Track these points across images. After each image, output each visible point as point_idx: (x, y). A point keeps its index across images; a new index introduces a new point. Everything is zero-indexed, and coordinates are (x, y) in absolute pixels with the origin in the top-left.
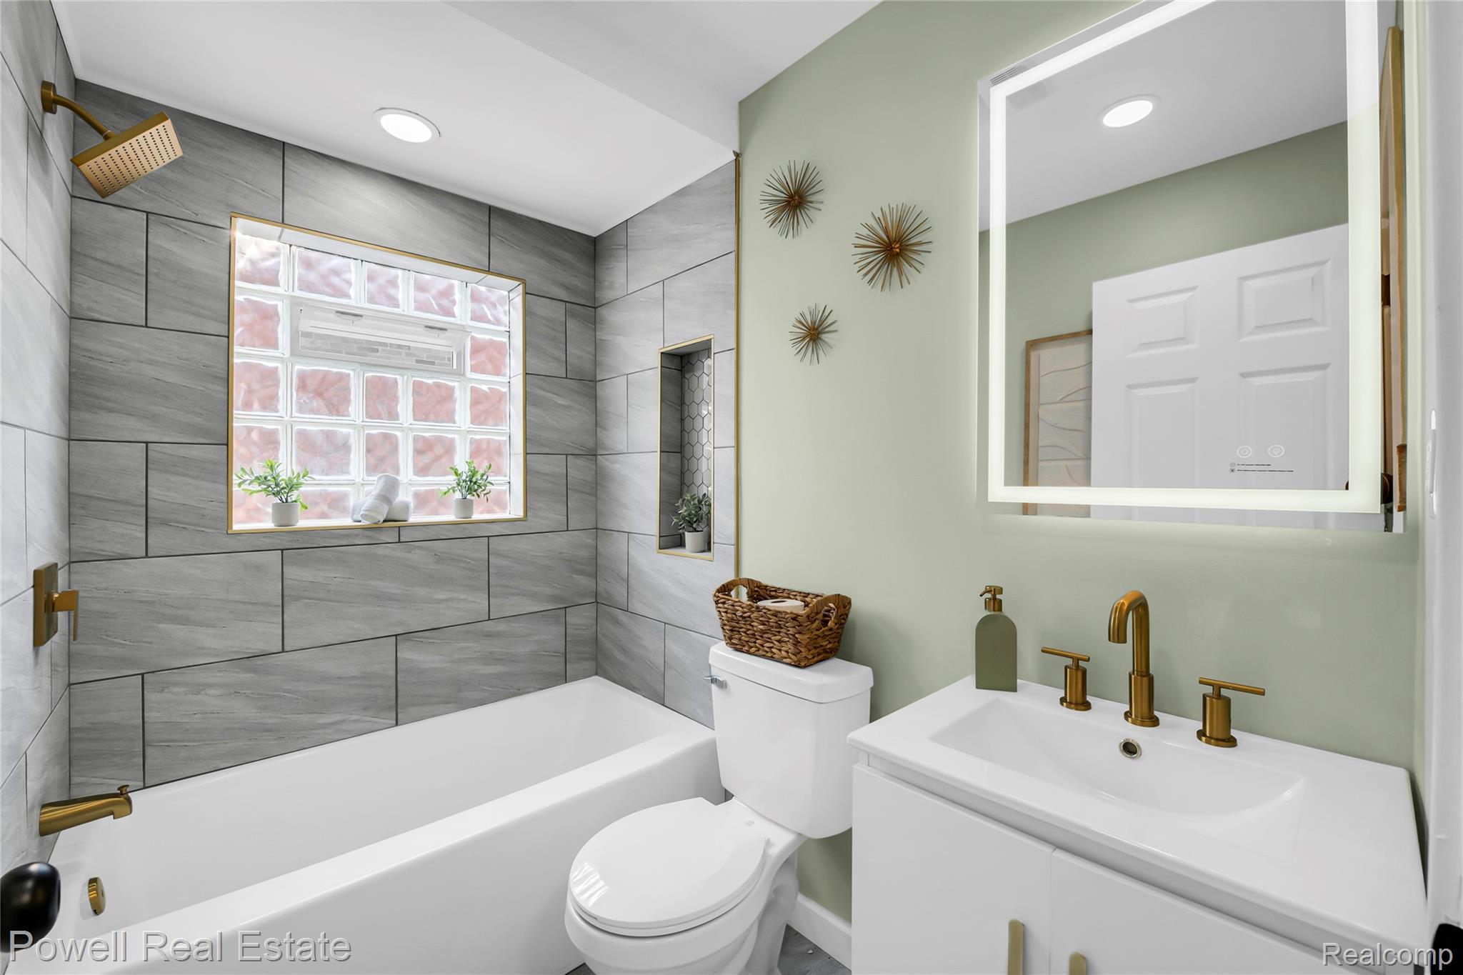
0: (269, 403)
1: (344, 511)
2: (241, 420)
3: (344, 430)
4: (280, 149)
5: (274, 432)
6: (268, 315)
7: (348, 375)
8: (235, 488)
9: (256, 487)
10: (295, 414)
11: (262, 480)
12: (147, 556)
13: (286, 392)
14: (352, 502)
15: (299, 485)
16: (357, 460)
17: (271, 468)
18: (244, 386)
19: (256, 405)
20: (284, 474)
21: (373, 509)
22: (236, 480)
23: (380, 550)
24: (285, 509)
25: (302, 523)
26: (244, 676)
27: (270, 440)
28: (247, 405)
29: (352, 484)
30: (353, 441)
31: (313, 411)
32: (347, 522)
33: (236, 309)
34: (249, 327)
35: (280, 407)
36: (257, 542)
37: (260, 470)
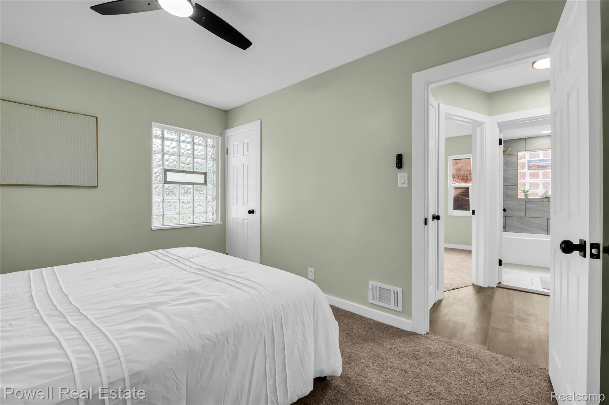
0: (524, 178)
1: (538, 196)
2: (519, 181)
3: (538, 182)
4: (525, 139)
5: (525, 183)
6: (524, 164)
7: (539, 172)
8: (518, 192)
9: (522, 192)
10: (528, 179)
11: (523, 191)
12: (506, 201)
13: (527, 176)
14: (540, 194)
15: (529, 191)
16: (541, 186)
17: (524, 189)
18: (520, 176)
19: (522, 178)
20: (526, 190)
21: (542, 195)
22: (518, 191)
23: (544, 203)
24: (526, 195)
25: (529, 197)
26: (519, 220)
27: (524, 184)
28: (520, 179)
29: (539, 191)
30: (540, 183)
31: (532, 179)
32: (538, 197)
33: (518, 164)
34: (521, 167)
35: (526, 178)
36: (521, 200)
37: (522, 189)
